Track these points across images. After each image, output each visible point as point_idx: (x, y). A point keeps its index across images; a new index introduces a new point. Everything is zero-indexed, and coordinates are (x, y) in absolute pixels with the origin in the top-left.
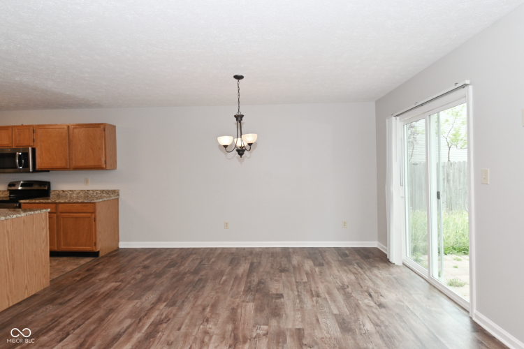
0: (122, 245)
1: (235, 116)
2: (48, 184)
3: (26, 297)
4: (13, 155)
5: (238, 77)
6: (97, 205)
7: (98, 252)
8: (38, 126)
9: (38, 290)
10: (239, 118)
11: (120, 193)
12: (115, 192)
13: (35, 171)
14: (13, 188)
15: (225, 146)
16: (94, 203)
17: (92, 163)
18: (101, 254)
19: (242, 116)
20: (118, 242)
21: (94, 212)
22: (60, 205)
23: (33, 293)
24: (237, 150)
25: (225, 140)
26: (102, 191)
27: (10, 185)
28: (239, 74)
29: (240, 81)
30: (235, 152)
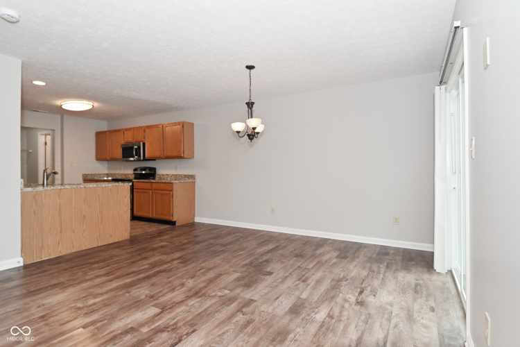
0: (197, 220)
1: (247, 103)
2: (154, 169)
3: (111, 242)
4: (132, 148)
5: (250, 68)
6: (174, 185)
7: (175, 222)
8: (147, 126)
9: (120, 240)
10: (250, 105)
11: (196, 177)
12: (192, 177)
13: (145, 159)
14: (136, 172)
15: (238, 132)
16: (172, 183)
17: (175, 154)
18: (177, 224)
19: (253, 103)
20: (194, 216)
21: (172, 191)
22: (154, 184)
23: (117, 241)
24: (249, 135)
25: (238, 126)
26: (185, 176)
27: (135, 170)
28: (250, 64)
29: (252, 71)
30: (246, 137)
